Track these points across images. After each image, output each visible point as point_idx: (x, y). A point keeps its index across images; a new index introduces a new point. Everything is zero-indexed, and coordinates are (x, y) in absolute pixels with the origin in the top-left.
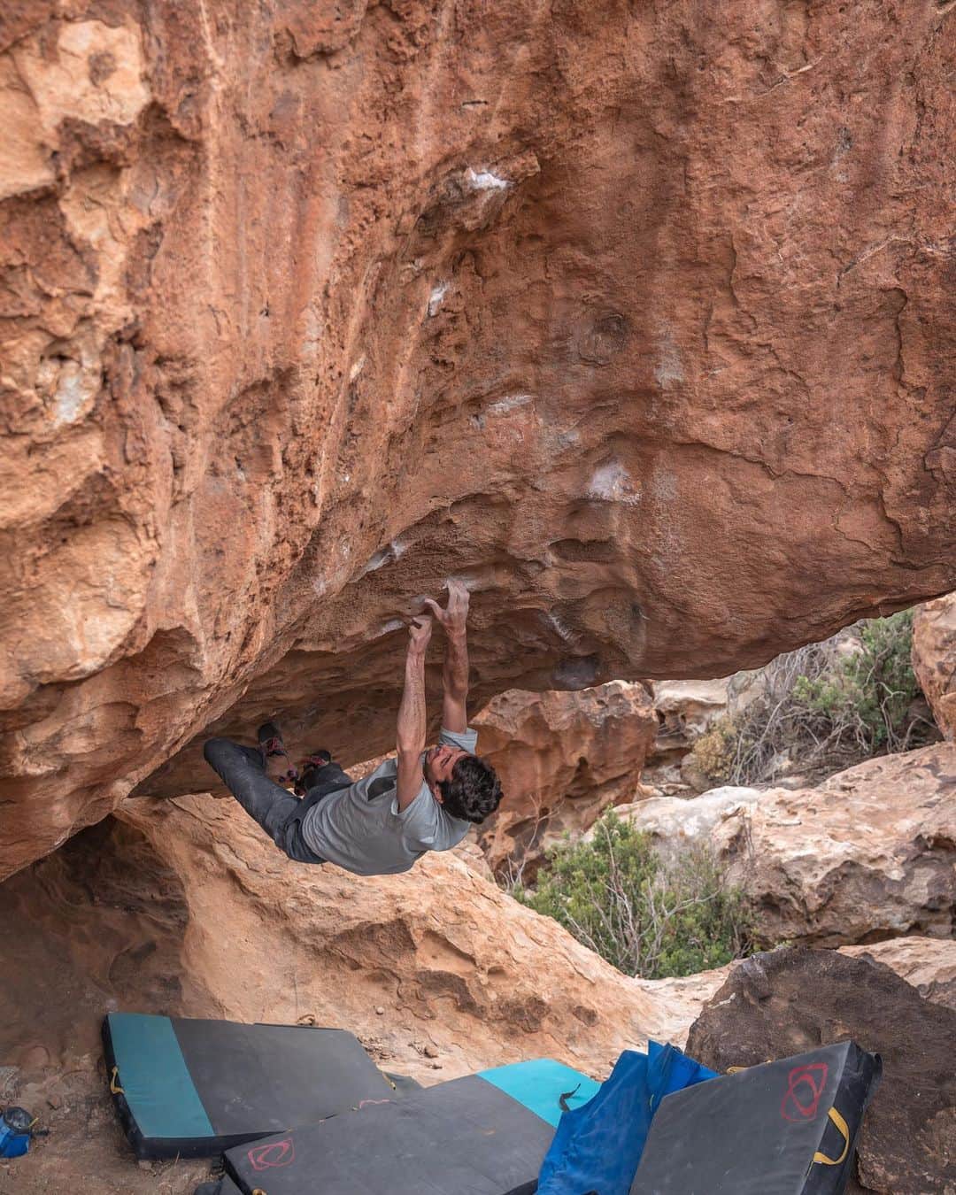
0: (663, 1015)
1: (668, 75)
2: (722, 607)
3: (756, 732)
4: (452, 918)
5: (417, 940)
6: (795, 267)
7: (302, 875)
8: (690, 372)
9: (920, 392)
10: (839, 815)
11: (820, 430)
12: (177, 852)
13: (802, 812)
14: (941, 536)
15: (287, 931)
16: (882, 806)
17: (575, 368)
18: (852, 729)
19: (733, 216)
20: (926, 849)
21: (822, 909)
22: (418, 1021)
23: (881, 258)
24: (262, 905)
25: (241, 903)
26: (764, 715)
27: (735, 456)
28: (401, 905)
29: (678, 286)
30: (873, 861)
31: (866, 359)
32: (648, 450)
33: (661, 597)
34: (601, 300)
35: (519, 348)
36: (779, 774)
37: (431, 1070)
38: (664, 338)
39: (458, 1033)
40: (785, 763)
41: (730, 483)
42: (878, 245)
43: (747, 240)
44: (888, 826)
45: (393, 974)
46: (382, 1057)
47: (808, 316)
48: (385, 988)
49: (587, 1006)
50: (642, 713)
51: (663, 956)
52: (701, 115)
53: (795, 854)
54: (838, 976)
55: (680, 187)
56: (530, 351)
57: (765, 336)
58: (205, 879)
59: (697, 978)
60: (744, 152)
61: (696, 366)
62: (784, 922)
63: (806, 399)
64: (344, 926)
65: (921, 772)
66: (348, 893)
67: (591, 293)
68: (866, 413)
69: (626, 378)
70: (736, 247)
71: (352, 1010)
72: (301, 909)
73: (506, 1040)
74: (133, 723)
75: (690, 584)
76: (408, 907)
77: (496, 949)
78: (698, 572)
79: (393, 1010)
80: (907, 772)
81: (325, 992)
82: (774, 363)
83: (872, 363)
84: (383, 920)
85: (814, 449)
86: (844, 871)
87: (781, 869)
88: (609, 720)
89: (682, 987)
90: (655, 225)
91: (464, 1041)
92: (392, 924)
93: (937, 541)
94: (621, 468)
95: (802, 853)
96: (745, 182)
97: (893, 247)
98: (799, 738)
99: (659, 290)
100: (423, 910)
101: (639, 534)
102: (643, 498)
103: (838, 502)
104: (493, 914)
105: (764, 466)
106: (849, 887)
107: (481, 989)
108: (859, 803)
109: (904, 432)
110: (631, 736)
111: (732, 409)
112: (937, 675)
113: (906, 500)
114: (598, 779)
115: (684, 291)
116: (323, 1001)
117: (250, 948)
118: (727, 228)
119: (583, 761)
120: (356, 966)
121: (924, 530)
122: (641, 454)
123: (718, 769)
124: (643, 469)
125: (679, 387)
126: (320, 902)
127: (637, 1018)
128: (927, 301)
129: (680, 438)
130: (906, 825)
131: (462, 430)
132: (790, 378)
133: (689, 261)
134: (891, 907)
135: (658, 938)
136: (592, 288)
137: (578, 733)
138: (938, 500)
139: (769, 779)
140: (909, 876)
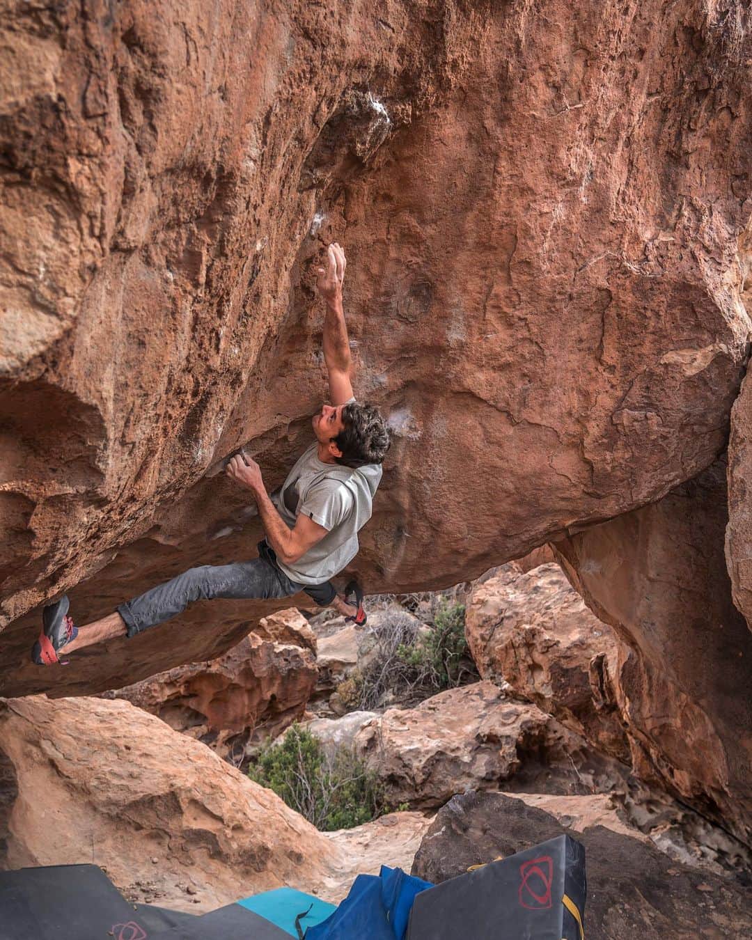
0: (343, 855)
1: (501, 75)
2: (463, 526)
3: (374, 678)
4: (208, 790)
5: (184, 806)
6: (551, 260)
7: (103, 762)
8: (471, 335)
9: (611, 369)
10: (431, 724)
11: (547, 390)
12: (12, 746)
13: (409, 723)
14: (619, 473)
15: (90, 803)
16: (454, 718)
17: (392, 322)
18: (429, 676)
19: (519, 210)
20: (482, 742)
21: (424, 782)
22: (182, 867)
23: (601, 265)
24: (73, 785)
25: (57, 784)
26: (378, 668)
27: (491, 406)
28: (174, 781)
29: (472, 265)
30: (453, 751)
31: (581, 341)
32: (431, 397)
33: (424, 516)
34: (420, 267)
35: (358, 296)
36: (388, 703)
37: (192, 904)
38: (457, 306)
39: (211, 875)
40: (391, 697)
41: (484, 427)
42: (599, 256)
43: (527, 230)
44: (458, 729)
45: (166, 833)
46: (156, 896)
47: (553, 300)
48: (159, 844)
49: (296, 851)
50: (310, 666)
51: (329, 817)
52: (513, 122)
53: (408, 748)
54: (508, 811)
55: (489, 178)
56: (365, 301)
57: (524, 311)
58: (31, 766)
59: (359, 829)
60: (533, 161)
61: (475, 331)
62: (402, 792)
63: (542, 365)
64: (132, 798)
65: (474, 697)
66: (135, 774)
67: (414, 259)
68: (576, 382)
69: (425, 336)
70: (518, 235)
71: (135, 861)
72: (101, 786)
73: (243, 878)
74: (27, 522)
75: (446, 506)
76: (178, 783)
77: (237, 812)
78: (452, 497)
79: (164, 860)
80: (466, 697)
81: (115, 848)
82: (527, 334)
83: (584, 345)
84: (161, 793)
85: (542, 405)
86: (437, 757)
87: (399, 758)
88: (291, 670)
89: (351, 835)
90: (467, 209)
91: (214, 880)
92: (166, 795)
93: (616, 477)
94: (408, 412)
95: (412, 747)
96: (531, 185)
97: (608, 259)
98: (399, 681)
99: (458, 266)
100: (189, 785)
101: (417, 464)
102: (424, 435)
103: (553, 446)
104: (235, 788)
105: (509, 415)
106: (440, 768)
107: (227, 841)
108: (441, 716)
109: (600, 396)
110: (303, 679)
111: (493, 368)
112: (479, 641)
113: (598, 445)
114: (281, 707)
115: (475, 269)
116: (113, 855)
117: (61, 817)
118: (514, 219)
119: (273, 697)
120: (139, 827)
121: (609, 468)
122: (425, 401)
123: (351, 701)
124: (426, 412)
125: (462, 345)
126: (115, 781)
127: (327, 858)
128: (624, 302)
129: (456, 388)
130: (469, 728)
131: (305, 362)
132: (535, 348)
133: (484, 244)
134: (465, 779)
135: (326, 806)
136: (416, 256)
137: (271, 680)
138: (619, 446)
139: (382, 706)
140: (474, 759)
